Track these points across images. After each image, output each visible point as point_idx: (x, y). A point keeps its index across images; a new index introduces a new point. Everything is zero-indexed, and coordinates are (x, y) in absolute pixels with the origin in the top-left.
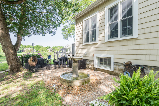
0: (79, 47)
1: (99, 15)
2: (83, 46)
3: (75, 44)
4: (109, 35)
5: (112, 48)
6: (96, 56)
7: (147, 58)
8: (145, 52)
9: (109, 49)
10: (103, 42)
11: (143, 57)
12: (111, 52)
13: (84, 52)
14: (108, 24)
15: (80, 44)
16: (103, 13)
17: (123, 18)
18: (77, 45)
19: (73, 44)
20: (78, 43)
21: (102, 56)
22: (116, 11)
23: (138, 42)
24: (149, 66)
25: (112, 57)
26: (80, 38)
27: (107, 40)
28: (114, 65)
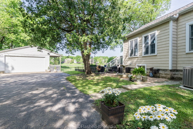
0: (126, 59)
1: (139, 39)
2: (129, 58)
3: (123, 57)
4: (144, 52)
5: (146, 60)
6: (137, 65)
7: (162, 65)
8: (159, 62)
9: (144, 61)
10: (141, 56)
11: (159, 65)
12: (145, 63)
13: (129, 63)
14: (144, 45)
15: (126, 57)
16: (140, 39)
17: (151, 43)
18: (125, 58)
19: (121, 57)
20: (125, 56)
21: (140, 65)
22: (148, 38)
23: (157, 57)
24: (162, 69)
25: (145, 65)
26: (126, 52)
27: (143, 55)
28: (147, 70)
